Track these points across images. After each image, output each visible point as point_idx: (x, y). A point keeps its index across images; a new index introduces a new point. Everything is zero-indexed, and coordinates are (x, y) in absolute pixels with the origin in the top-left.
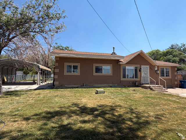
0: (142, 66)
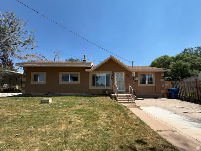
0: (115, 73)
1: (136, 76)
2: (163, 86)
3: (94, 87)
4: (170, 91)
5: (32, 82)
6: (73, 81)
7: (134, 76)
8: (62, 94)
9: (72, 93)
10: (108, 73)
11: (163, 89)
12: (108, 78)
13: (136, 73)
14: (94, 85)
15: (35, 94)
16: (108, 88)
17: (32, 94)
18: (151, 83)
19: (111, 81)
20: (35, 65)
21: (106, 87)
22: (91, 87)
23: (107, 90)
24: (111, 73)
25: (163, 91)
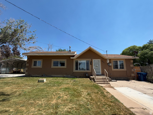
0: (93, 60)
1: (110, 62)
2: (133, 70)
3: (77, 71)
4: (139, 75)
5: (33, 67)
6: (61, 66)
7: (108, 62)
8: (53, 75)
9: (61, 75)
10: (88, 60)
11: (133, 73)
12: (87, 63)
13: (110, 60)
14: (77, 69)
15: (34, 75)
16: (88, 71)
17: (32, 75)
18: (123, 68)
19: (90, 66)
20: (35, 54)
21: (86, 71)
22: (75, 70)
23: (87, 73)
24: (90, 60)
25: (133, 75)
